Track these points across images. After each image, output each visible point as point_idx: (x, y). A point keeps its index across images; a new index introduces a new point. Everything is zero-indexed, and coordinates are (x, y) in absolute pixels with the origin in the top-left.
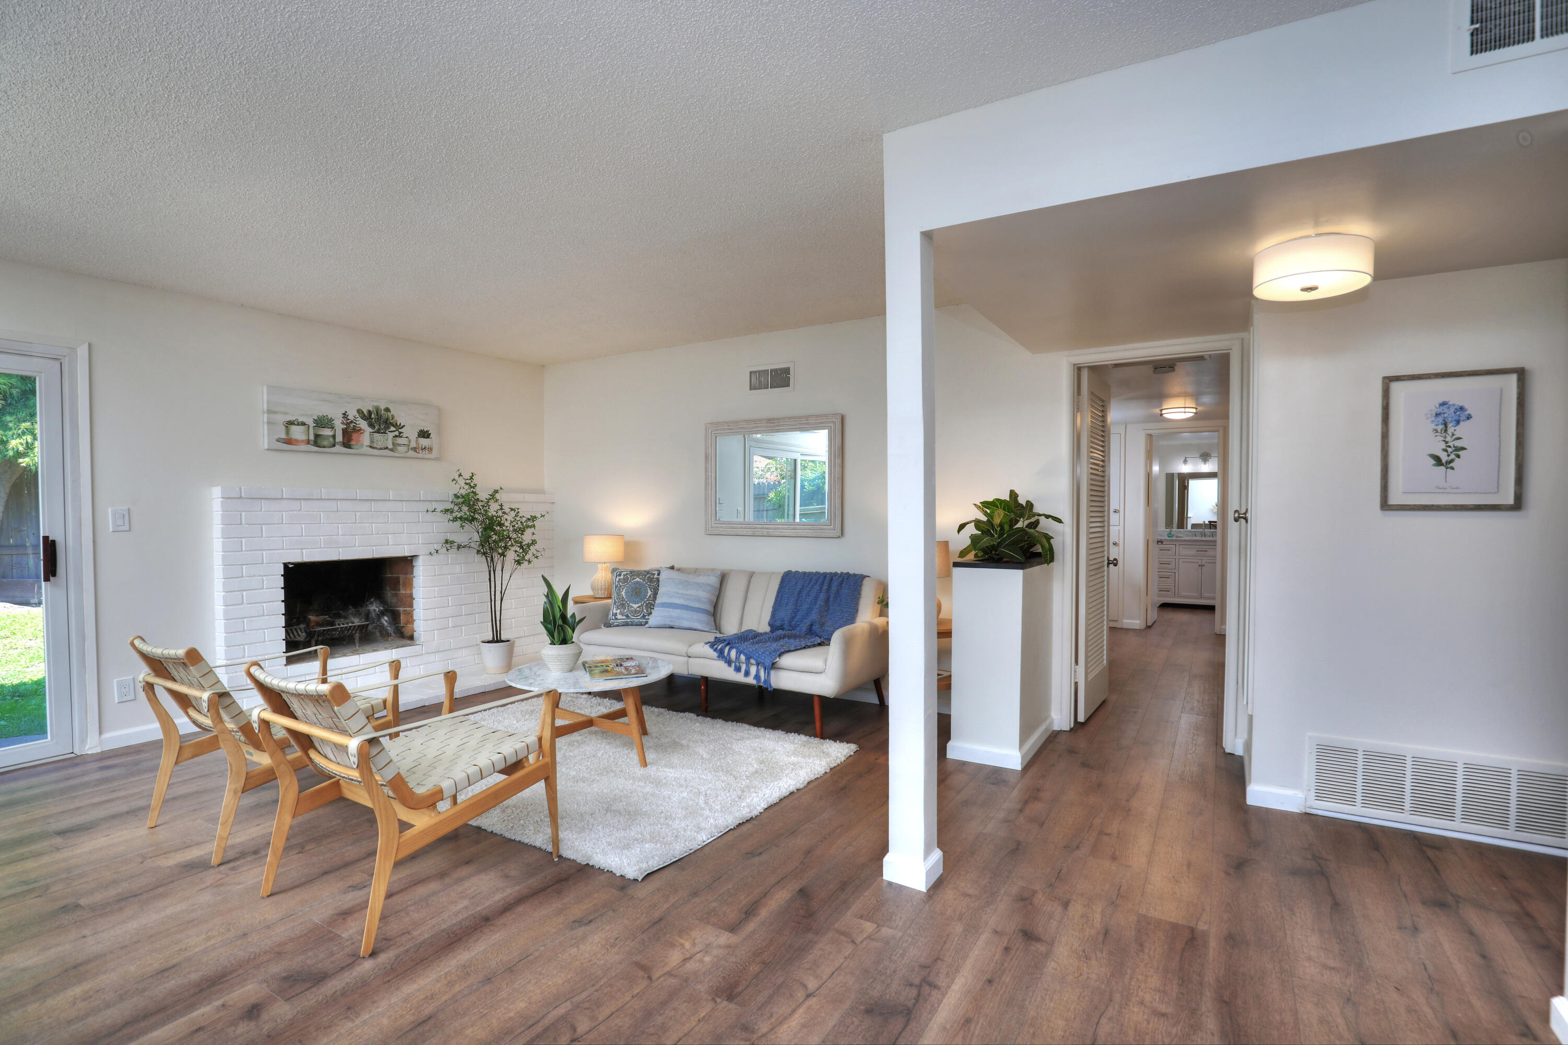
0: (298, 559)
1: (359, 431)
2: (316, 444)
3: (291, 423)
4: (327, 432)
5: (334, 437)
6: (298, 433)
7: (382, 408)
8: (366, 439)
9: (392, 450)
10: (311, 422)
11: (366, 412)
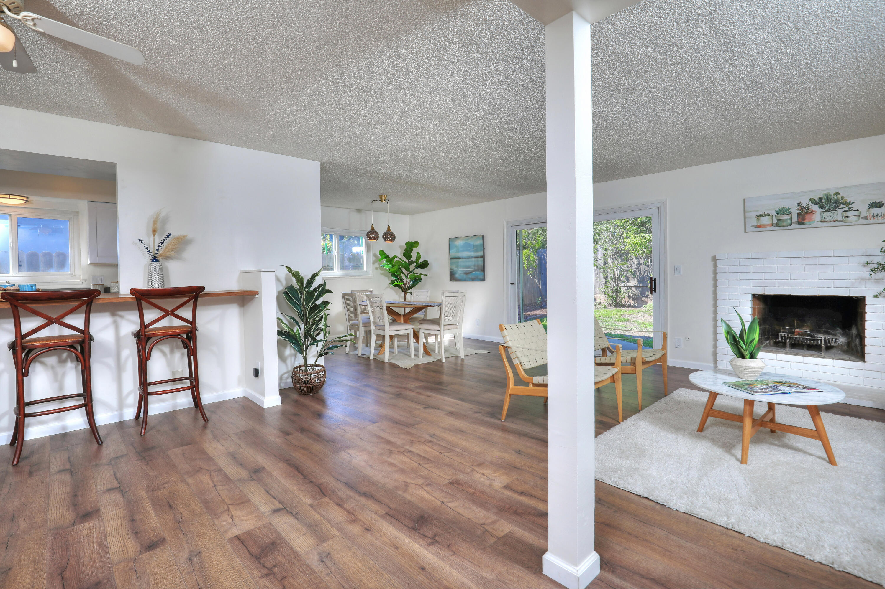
1: (812, 212)
2: (777, 225)
3: (761, 216)
4: (786, 217)
5: (791, 219)
6: (765, 220)
7: (832, 193)
8: (817, 217)
9: (842, 221)
10: (774, 213)
11: (817, 199)
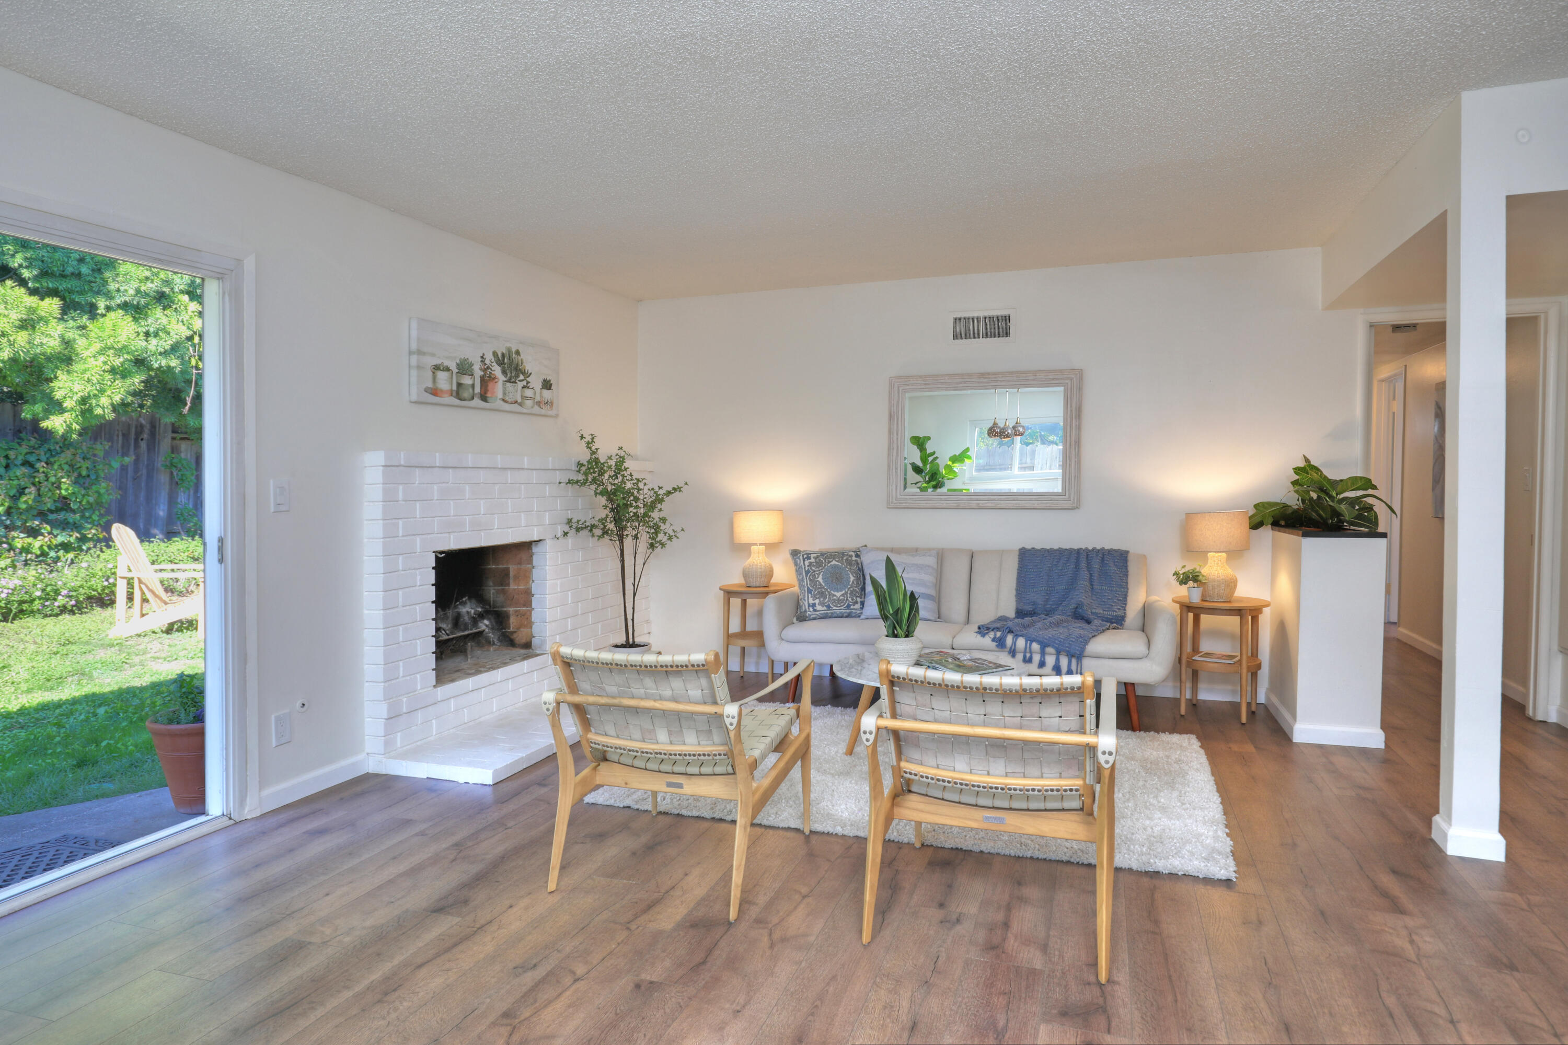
0: (447, 547)
1: (494, 379)
2: (458, 396)
3: (437, 368)
4: (467, 380)
5: (473, 386)
6: (443, 381)
7: (514, 350)
8: (499, 390)
9: (520, 404)
10: (454, 368)
11: (500, 355)
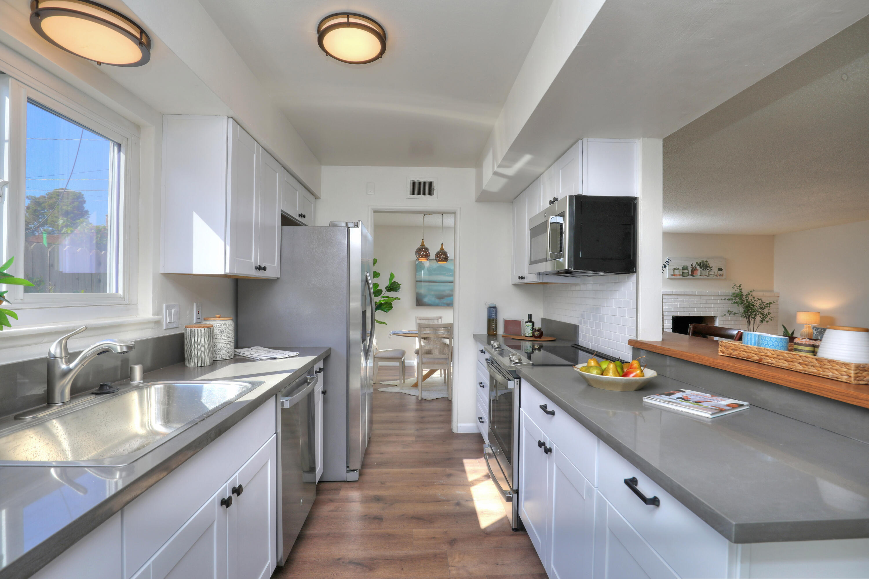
0: (676, 315)
1: (696, 270)
2: (682, 275)
3: (675, 269)
4: (686, 271)
5: (688, 273)
6: (677, 272)
7: (705, 261)
8: (699, 273)
9: (708, 276)
10: (681, 268)
11: (699, 263)
